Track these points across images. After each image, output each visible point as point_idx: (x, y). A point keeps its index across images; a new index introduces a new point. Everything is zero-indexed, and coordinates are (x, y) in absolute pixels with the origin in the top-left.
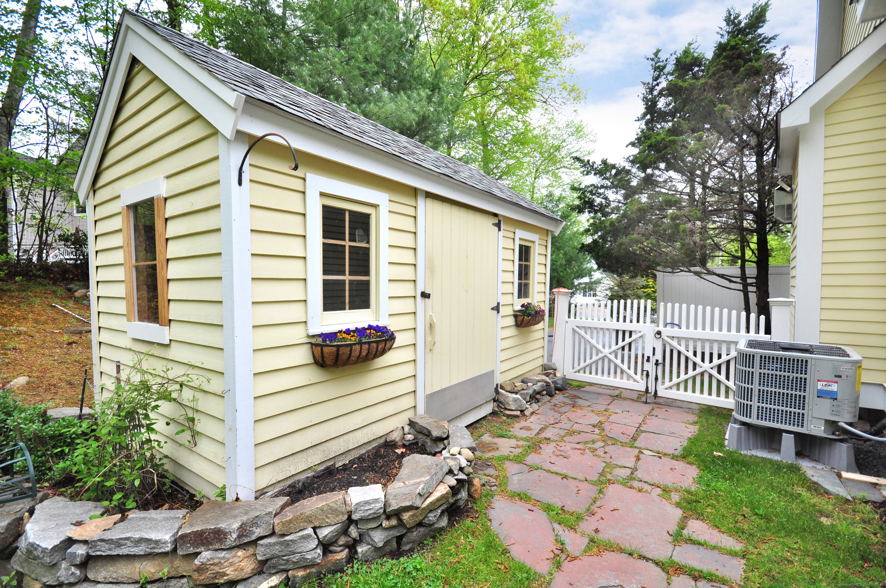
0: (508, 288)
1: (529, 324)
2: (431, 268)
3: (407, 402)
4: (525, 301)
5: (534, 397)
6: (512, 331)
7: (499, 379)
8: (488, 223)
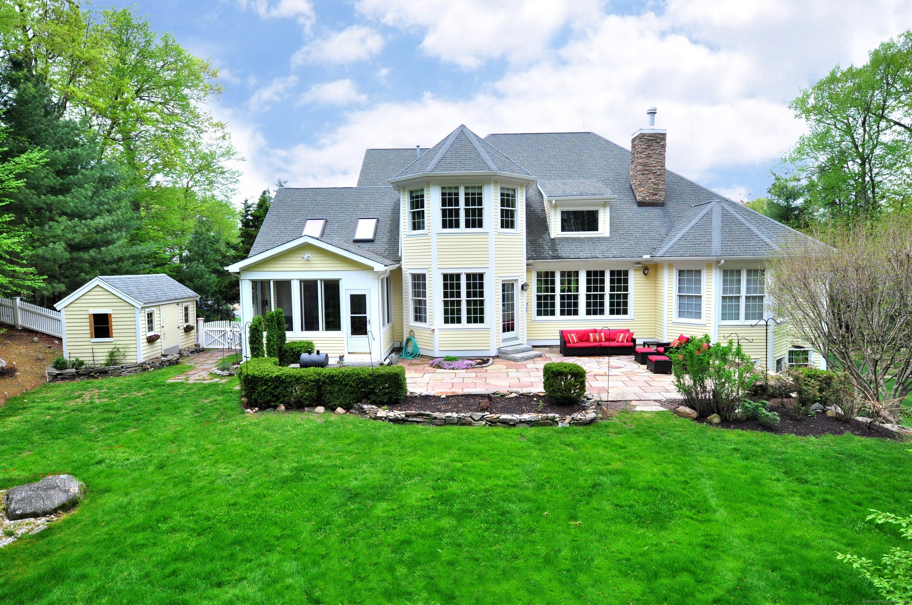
0: (182, 321)
1: (189, 331)
2: (163, 320)
3: (160, 351)
4: (187, 324)
5: (192, 352)
6: (184, 334)
7: (181, 348)
8: (175, 305)
